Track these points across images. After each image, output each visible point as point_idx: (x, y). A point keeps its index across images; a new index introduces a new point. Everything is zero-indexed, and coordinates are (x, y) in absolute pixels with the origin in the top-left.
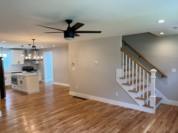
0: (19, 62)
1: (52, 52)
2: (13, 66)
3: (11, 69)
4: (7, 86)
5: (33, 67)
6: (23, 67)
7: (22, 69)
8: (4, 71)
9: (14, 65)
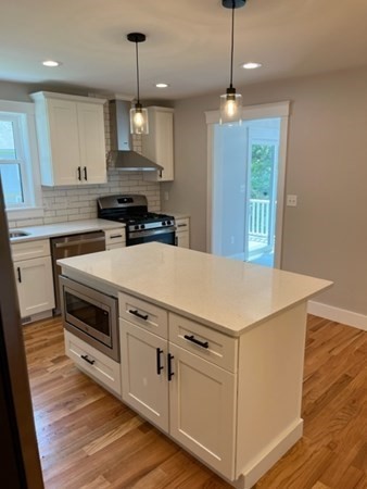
0: (82, 173)
1: (285, 107)
2: (50, 194)
3: (41, 213)
4: (28, 318)
5: (144, 197)
6: (103, 199)
7: (95, 209)
8: (10, 225)
9: (54, 189)
